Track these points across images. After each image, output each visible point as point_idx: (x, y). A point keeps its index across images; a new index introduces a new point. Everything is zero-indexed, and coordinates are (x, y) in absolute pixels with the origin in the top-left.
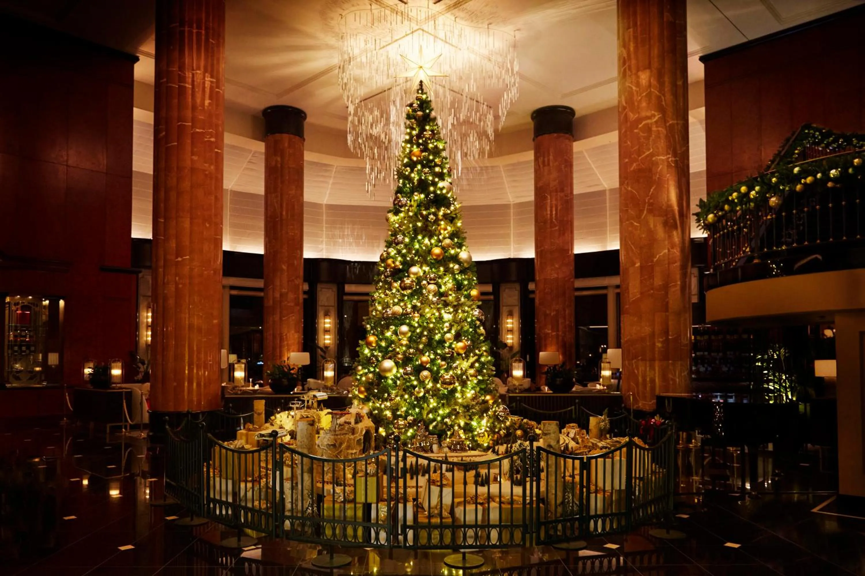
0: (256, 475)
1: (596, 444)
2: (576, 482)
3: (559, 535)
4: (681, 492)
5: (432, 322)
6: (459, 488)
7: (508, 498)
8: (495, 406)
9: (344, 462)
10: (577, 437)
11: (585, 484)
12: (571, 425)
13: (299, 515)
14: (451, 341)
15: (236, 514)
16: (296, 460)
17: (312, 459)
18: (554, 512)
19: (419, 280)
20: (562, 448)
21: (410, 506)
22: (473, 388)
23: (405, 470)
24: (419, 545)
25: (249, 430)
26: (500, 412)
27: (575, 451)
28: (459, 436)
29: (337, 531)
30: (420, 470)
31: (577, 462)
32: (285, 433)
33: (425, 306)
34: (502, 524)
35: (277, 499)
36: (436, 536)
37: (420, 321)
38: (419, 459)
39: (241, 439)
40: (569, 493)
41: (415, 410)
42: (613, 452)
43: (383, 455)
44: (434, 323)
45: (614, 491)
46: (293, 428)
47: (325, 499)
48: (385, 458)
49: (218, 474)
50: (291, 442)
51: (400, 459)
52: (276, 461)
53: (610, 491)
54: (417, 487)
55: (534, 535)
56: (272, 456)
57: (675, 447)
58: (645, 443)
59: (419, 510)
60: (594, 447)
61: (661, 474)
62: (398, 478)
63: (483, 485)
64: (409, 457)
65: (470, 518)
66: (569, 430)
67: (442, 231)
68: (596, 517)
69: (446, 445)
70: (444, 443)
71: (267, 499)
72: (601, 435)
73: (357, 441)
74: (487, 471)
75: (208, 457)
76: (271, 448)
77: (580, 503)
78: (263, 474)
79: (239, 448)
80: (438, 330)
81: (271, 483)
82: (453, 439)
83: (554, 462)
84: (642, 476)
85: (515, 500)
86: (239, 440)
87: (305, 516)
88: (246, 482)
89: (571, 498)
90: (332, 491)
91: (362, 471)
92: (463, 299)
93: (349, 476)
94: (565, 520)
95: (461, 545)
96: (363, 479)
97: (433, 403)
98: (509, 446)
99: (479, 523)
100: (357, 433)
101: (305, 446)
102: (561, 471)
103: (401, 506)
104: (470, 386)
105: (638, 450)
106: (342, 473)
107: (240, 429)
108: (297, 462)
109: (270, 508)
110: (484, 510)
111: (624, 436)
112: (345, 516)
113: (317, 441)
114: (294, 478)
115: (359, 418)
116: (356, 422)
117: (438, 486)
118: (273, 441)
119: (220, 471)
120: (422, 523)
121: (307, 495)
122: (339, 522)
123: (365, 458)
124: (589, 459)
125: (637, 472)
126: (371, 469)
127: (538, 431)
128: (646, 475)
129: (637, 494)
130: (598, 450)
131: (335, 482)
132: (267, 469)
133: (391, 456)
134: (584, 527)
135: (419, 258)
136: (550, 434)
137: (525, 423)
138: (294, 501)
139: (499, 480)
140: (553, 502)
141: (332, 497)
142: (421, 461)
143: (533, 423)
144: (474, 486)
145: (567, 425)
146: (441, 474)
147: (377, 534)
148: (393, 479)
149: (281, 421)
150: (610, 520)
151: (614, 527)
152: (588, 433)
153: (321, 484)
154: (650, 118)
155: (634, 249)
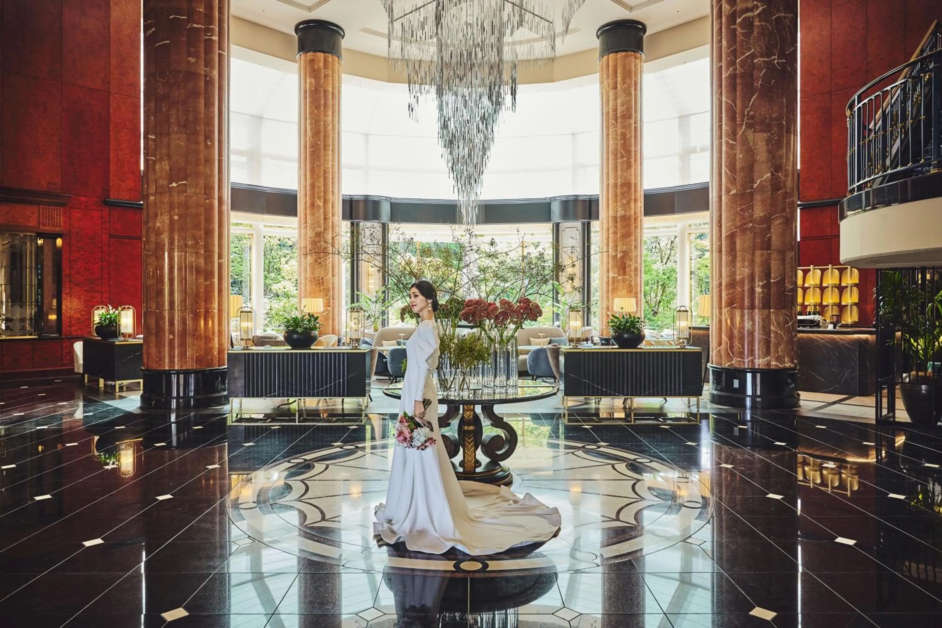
154: (751, 10)
155: (729, 173)
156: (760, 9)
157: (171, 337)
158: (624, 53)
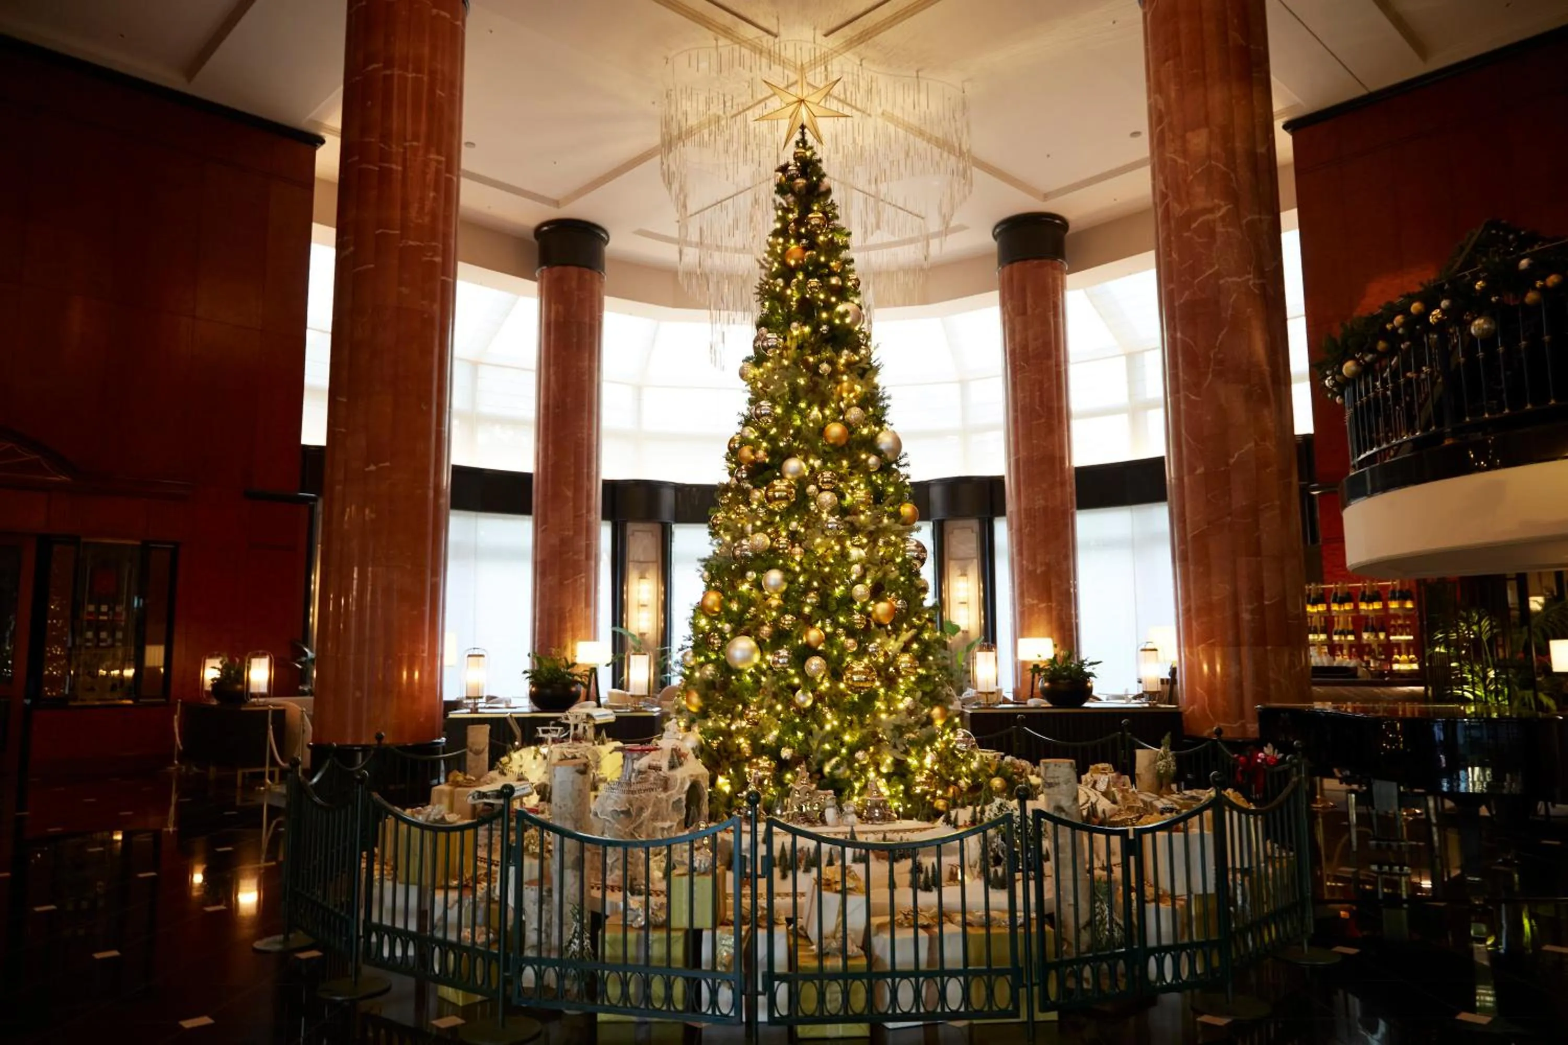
0: (468, 875)
1: (1151, 803)
2: (1116, 881)
3: (1088, 990)
4: (1327, 897)
5: (827, 564)
6: (880, 895)
7: (979, 914)
8: (948, 731)
9: (646, 846)
10: (1113, 789)
11: (1133, 885)
12: (1100, 766)
13: (554, 956)
14: (865, 600)
15: (424, 958)
16: (550, 843)
17: (582, 840)
18: (1073, 942)
19: (802, 483)
20: (1085, 813)
21: (780, 932)
22: (908, 692)
23: (769, 861)
24: (800, 1014)
25: (457, 784)
26: (958, 742)
27: (1111, 817)
28: (878, 792)
29: (632, 989)
30: (800, 862)
31: (1116, 841)
32: (529, 790)
33: (814, 533)
34: (970, 968)
35: (510, 923)
36: (835, 996)
37: (804, 561)
38: (798, 837)
39: (440, 802)
40: (1102, 903)
41: (795, 734)
42: (1185, 818)
43: (726, 830)
44: (830, 565)
45: (1193, 896)
46: (544, 779)
47: (607, 922)
48: (730, 837)
49: (389, 874)
50: (540, 808)
51: (760, 838)
52: (509, 847)
53: (1185, 897)
54: (795, 894)
55: (1036, 989)
56: (502, 836)
57: (1308, 806)
58: (1249, 800)
59: (800, 941)
60: (1148, 808)
61: (1285, 860)
62: (757, 877)
63: (927, 889)
64: (777, 834)
65: (905, 958)
66: (1096, 776)
67: (845, 395)
68: (1161, 950)
69: (851, 809)
70: (848, 806)
71: (488, 924)
72: (1161, 785)
73: (674, 803)
74: (935, 860)
75: (371, 839)
76: (500, 821)
77: (1125, 924)
78: (481, 872)
79: (436, 821)
80: (839, 578)
81: (497, 892)
82: (865, 797)
83: (1069, 840)
84: (1246, 865)
85: (995, 919)
86: (434, 805)
87: (564, 957)
88: (447, 888)
89: (1107, 912)
90: (621, 904)
91: (683, 863)
92: (886, 521)
93: (657, 874)
94: (1098, 959)
95: (886, 1013)
96: (686, 879)
97: (831, 722)
98: (978, 809)
99: (923, 966)
100: (675, 786)
101: (568, 816)
102: (1084, 859)
103: (762, 934)
104: (902, 687)
105: (1235, 814)
106: (642, 869)
107: (439, 783)
108: (550, 847)
109: (495, 941)
110: (931, 939)
111: (1206, 787)
112: (647, 956)
113: (593, 806)
114: (544, 881)
115: (677, 759)
116: (672, 767)
117: (837, 892)
118: (503, 805)
119: (395, 868)
120: (806, 968)
121: (570, 914)
122: (635, 969)
123: (691, 837)
124: (1140, 833)
125: (1236, 858)
126: (702, 859)
127: (1034, 780)
128: (1254, 864)
129: (1240, 902)
130: (1155, 814)
131: (629, 887)
132: (490, 862)
133: (741, 832)
134: (1137, 973)
135: (800, 443)
136: (1058, 784)
137: (1007, 764)
138: (543, 928)
139: (959, 877)
140: (1071, 921)
141: (621, 917)
142: (801, 842)
143: (1025, 763)
144: (911, 891)
145: (1092, 767)
146: (843, 866)
147: (714, 992)
148: (747, 879)
149: (521, 766)
150: (1188, 955)
151: (1199, 972)
152: (1133, 781)
153: (600, 891)
154: (1211, 210)
155: (1192, 442)
156: (1223, 210)
157: (358, 694)
158: (1036, 262)
